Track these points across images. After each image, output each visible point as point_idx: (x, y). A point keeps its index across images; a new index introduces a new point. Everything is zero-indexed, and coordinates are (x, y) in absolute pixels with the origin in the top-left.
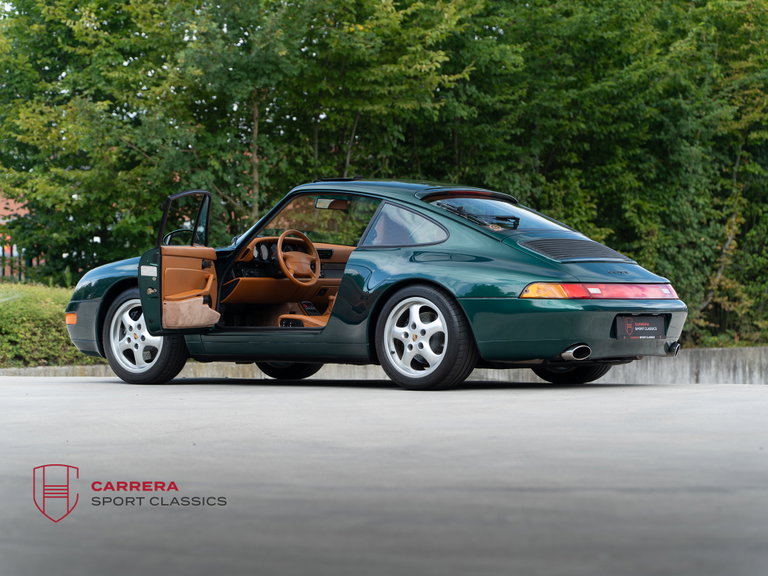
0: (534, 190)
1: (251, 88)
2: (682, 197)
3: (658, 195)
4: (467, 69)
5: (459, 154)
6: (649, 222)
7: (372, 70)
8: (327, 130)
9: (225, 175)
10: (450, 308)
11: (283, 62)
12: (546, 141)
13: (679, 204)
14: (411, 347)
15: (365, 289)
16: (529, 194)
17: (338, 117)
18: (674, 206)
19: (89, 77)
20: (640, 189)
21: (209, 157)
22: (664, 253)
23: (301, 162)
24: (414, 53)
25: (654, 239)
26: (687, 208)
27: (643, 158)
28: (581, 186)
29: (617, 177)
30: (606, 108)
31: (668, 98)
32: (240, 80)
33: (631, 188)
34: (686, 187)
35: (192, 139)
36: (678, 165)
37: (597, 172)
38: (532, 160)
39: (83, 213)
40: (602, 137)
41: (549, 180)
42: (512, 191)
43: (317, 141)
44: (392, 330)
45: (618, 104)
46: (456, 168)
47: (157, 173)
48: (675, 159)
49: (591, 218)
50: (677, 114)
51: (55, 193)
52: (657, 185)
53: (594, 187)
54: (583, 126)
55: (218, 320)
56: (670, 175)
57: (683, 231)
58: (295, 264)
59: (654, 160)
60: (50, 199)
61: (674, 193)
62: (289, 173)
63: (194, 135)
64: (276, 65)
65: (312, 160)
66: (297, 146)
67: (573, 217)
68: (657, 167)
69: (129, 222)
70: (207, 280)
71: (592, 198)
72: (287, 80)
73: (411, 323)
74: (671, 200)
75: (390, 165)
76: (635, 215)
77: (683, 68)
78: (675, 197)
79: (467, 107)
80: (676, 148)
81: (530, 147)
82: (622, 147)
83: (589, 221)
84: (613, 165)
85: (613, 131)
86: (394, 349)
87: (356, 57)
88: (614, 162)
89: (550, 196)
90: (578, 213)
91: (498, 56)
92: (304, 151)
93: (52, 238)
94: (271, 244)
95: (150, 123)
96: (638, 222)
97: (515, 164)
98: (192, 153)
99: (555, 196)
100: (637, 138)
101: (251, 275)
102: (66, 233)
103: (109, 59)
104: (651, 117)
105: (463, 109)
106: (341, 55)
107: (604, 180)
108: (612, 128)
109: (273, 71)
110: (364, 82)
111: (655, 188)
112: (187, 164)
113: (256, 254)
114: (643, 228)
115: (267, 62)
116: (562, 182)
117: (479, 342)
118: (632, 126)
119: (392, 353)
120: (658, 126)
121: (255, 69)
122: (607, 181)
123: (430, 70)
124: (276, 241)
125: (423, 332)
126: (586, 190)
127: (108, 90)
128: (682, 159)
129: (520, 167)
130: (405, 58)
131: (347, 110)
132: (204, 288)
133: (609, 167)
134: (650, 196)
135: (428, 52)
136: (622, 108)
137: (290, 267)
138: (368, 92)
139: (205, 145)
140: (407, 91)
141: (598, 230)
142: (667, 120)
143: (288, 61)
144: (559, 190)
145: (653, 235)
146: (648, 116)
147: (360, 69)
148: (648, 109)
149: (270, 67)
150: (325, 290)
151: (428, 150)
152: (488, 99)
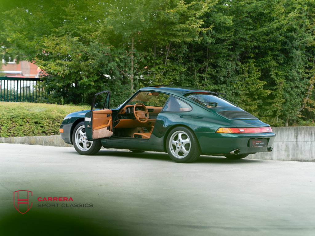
0: (237, 67)
1: (131, 33)
2: (293, 70)
3: (284, 69)
4: (211, 26)
5: (209, 55)
6: (281, 79)
7: (176, 26)
8: (159, 47)
9: (121, 63)
10: (192, 135)
11: (143, 23)
12: (241, 50)
13: (292, 72)
14: (178, 148)
15: (164, 126)
16: (235, 69)
17: (163, 43)
18: (290, 73)
19: (71, 27)
20: (277, 67)
21: (115, 57)
22: (286, 90)
23: (149, 58)
24: (191, 20)
25: (282, 85)
26: (295, 73)
27: (279, 55)
28: (255, 66)
29: (269, 62)
30: (265, 37)
31: (289, 33)
32: (127, 30)
33: (274, 66)
34: (295, 65)
35: (109, 51)
36: (292, 57)
37: (261, 60)
38: (236, 56)
39: (68, 77)
40: (263, 47)
41: (242, 63)
42: (228, 68)
43: (155, 50)
44: (172, 141)
45: (269, 35)
46: (207, 60)
47: (96, 63)
48: (291, 56)
49: (258, 77)
50: (292, 39)
51: (58, 69)
52: (284, 65)
53: (260, 66)
54: (255, 44)
55: (112, 134)
56: (289, 61)
57: (293, 82)
58: (140, 115)
59: (283, 56)
60: (56, 72)
61: (290, 68)
62: (145, 62)
63: (109, 49)
64: (141, 24)
65: (153, 58)
66: (148, 52)
67: (252, 77)
68: (284, 58)
69: (85, 81)
70: (109, 121)
71: (259, 70)
72: (145, 29)
73: (178, 140)
74: (289, 71)
75: (182, 59)
76: (275, 76)
77: (294, 21)
78: (291, 70)
79: (211, 39)
80: (291, 51)
81: (236, 51)
82: (271, 51)
83: (257, 79)
84: (267, 58)
85: (267, 45)
86: (172, 148)
87: (170, 21)
88: (268, 57)
89: (243, 70)
90: (253, 76)
91: (223, 20)
92: (150, 54)
93: (57, 85)
94: (131, 108)
95: (93, 45)
96: (276, 79)
97: (229, 58)
98: (109, 56)
99: (245, 70)
100: (276, 48)
101: (124, 118)
102: (62, 83)
103: (79, 21)
104: (282, 40)
105: (210, 39)
106: (164, 20)
107: (263, 63)
108: (267, 44)
109: (139, 27)
110: (173, 31)
111: (283, 66)
112: (107, 60)
113: (126, 111)
114: (278, 81)
115: (137, 23)
116: (248, 64)
117: (201, 147)
118: (274, 43)
119: (172, 149)
120: (285, 43)
121: (133, 25)
122: (265, 64)
123: (197, 27)
124: (133, 107)
125: (183, 143)
126: (257, 67)
127: (79, 32)
128: (294, 55)
129: (231, 59)
130: (188, 22)
131: (166, 40)
132: (107, 124)
133: (265, 58)
134: (281, 69)
135: (197, 20)
136: (271, 37)
137: (138, 116)
138: (174, 34)
139: (114, 53)
140: (189, 34)
141: (261, 82)
142: (288, 41)
143: (145, 23)
144: (246, 67)
145: (282, 84)
146: (281, 39)
147: (172, 25)
148: (281, 37)
149: (138, 25)
150: (150, 123)
151: (197, 54)
152: (219, 36)
